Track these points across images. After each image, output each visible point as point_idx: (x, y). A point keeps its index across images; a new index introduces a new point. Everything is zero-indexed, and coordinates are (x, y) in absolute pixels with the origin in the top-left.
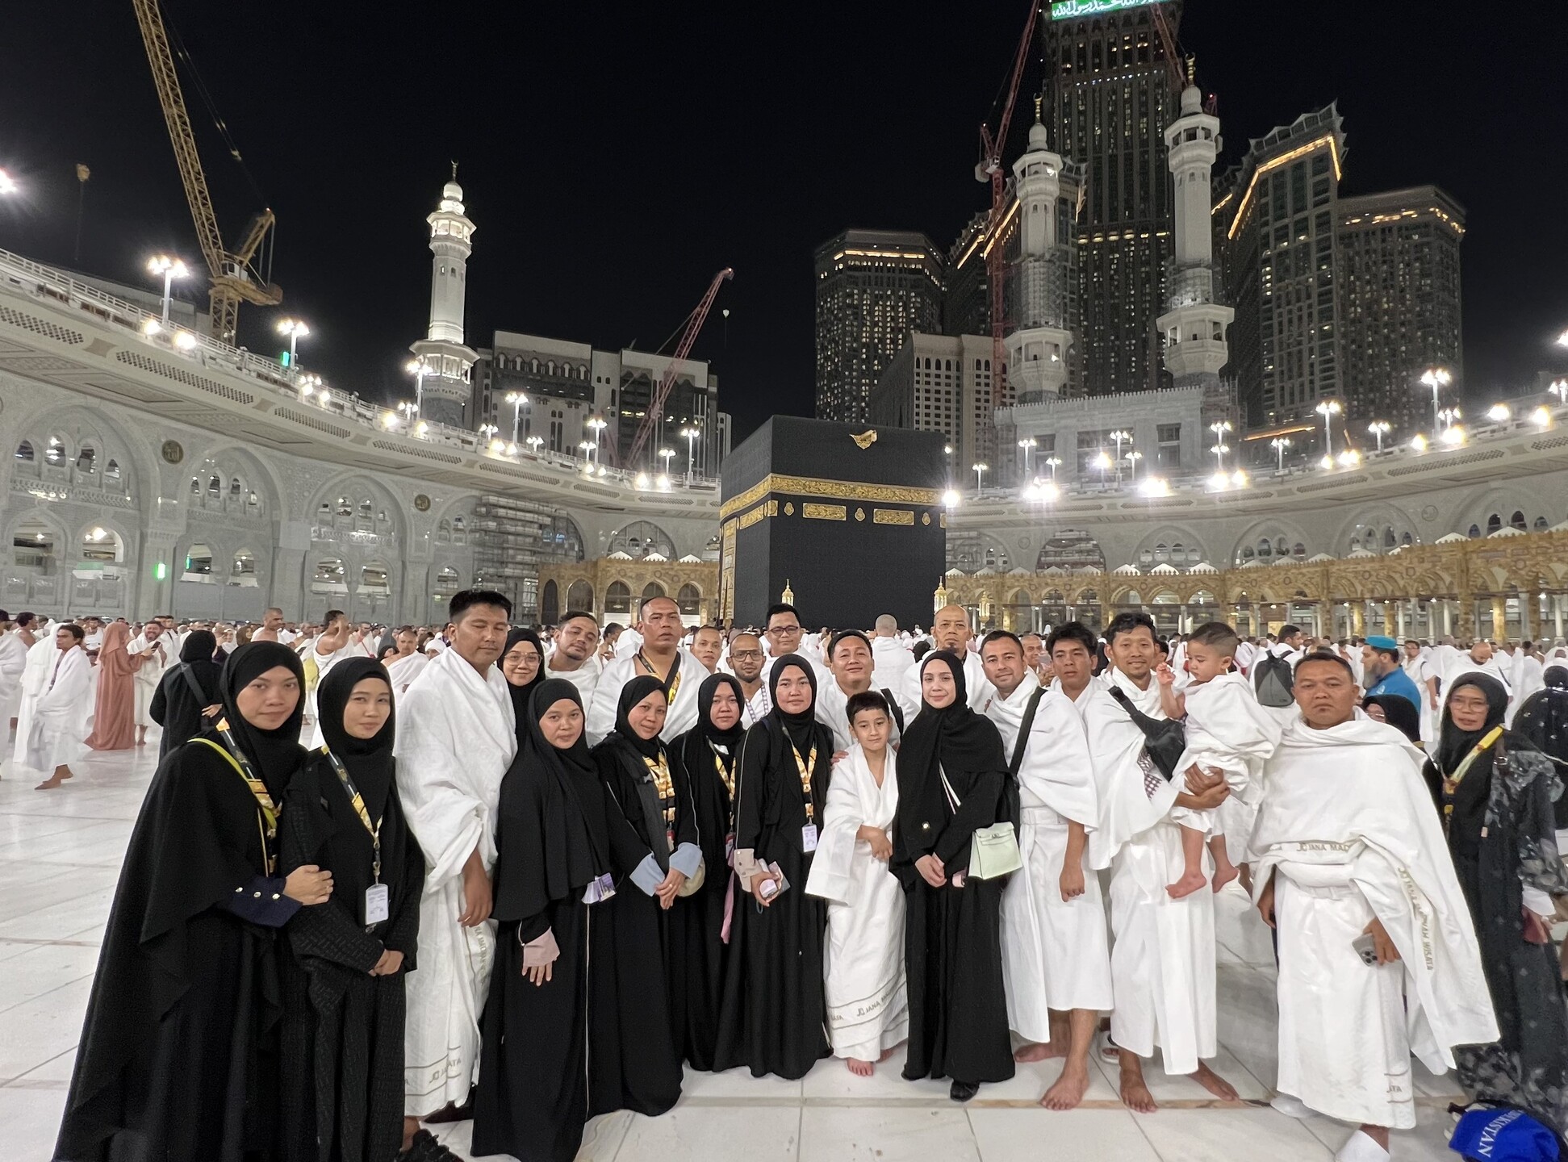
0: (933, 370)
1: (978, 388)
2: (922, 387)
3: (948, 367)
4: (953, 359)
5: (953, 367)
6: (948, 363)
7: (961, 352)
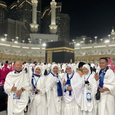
0: (11, 24)
1: (18, 28)
2: (9, 27)
4: (14, 23)
5: (14, 25)
7: (15, 23)
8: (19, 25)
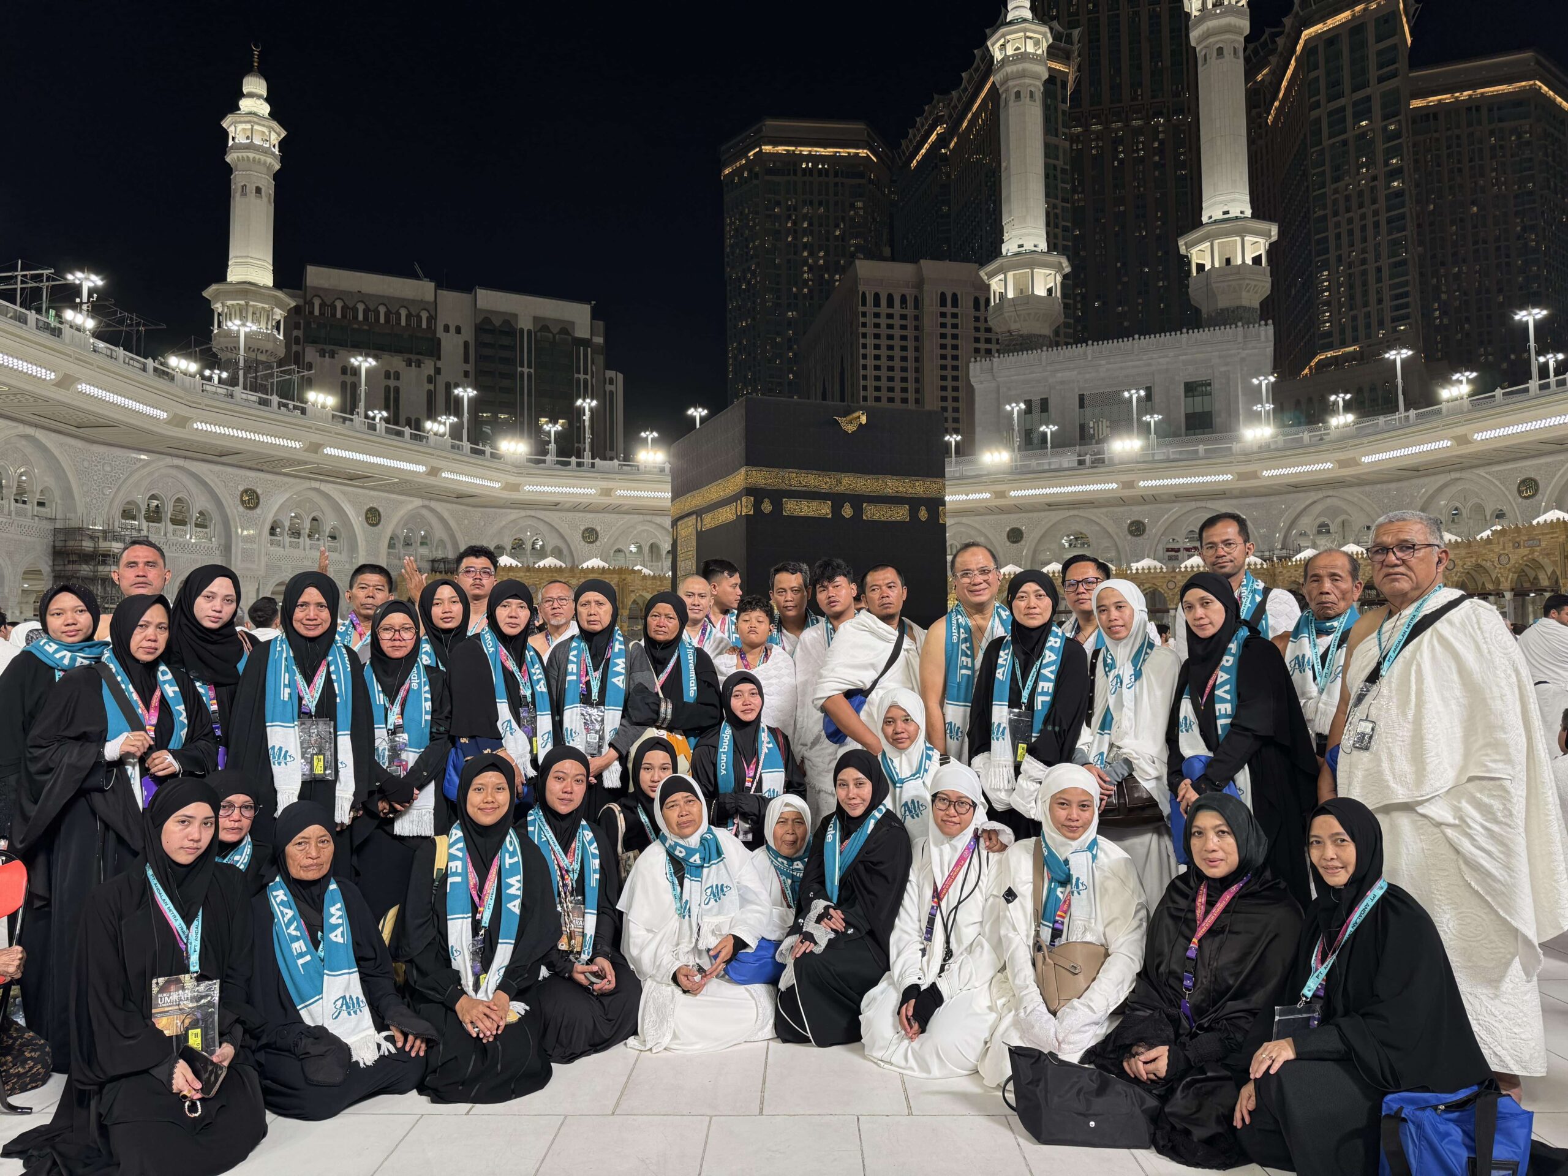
0: (884, 309)
1: (943, 331)
2: (870, 330)
3: (904, 305)
4: (909, 293)
5: (910, 302)
6: (903, 298)
7: (919, 284)
8: (955, 296)
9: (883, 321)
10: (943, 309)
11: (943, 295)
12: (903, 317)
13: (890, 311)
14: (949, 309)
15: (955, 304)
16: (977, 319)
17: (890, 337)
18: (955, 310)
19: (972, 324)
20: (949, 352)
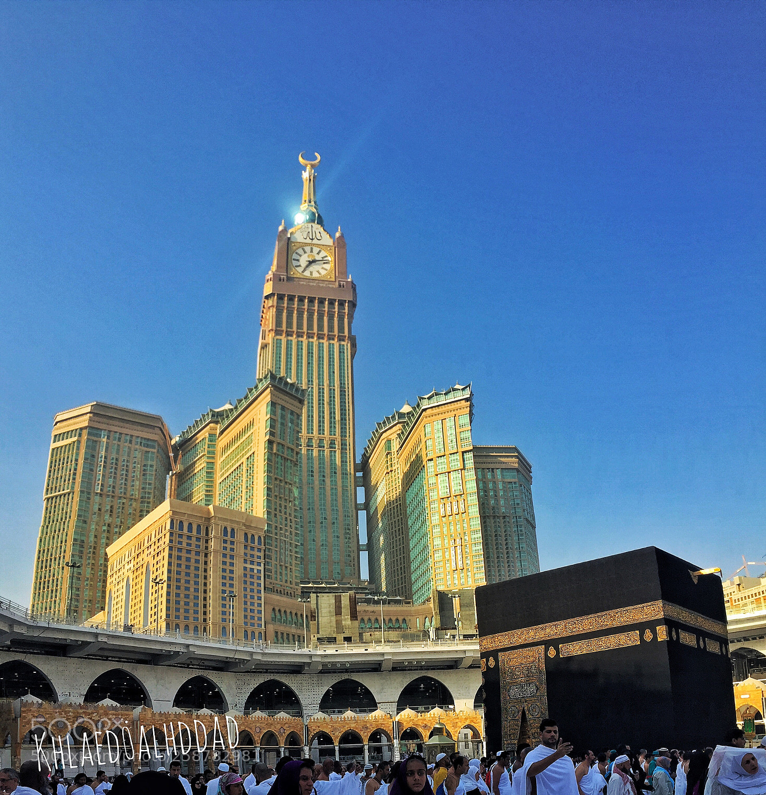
0: (185, 532)
1: (225, 552)
2: (175, 546)
3: (199, 531)
4: (203, 524)
5: (203, 530)
6: (199, 526)
7: (210, 519)
8: (233, 530)
9: (185, 541)
10: (226, 538)
11: (226, 528)
12: (198, 539)
13: (189, 534)
14: (229, 538)
15: (233, 536)
16: (246, 547)
17: (189, 552)
18: (232, 539)
19: (242, 551)
20: (228, 568)
